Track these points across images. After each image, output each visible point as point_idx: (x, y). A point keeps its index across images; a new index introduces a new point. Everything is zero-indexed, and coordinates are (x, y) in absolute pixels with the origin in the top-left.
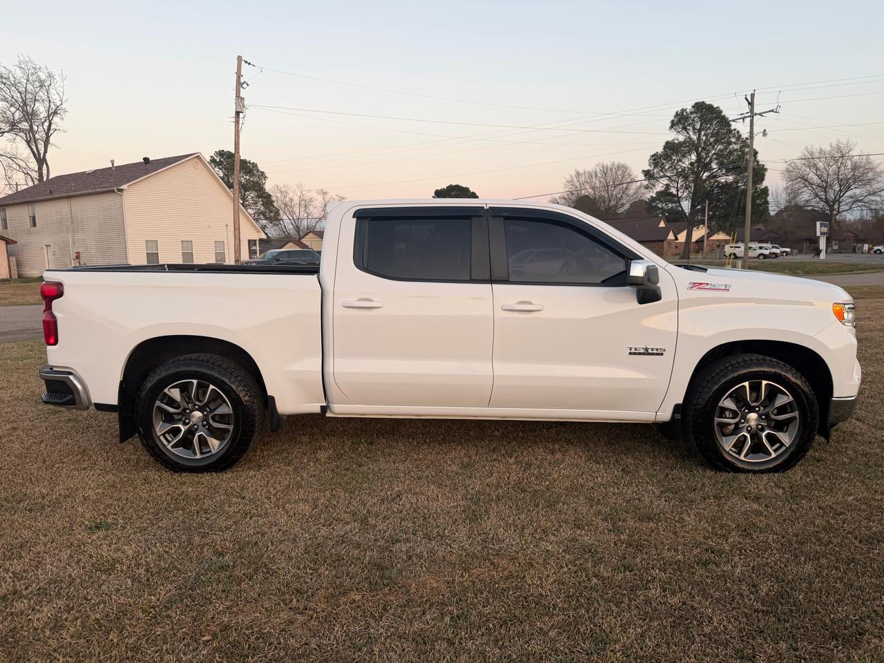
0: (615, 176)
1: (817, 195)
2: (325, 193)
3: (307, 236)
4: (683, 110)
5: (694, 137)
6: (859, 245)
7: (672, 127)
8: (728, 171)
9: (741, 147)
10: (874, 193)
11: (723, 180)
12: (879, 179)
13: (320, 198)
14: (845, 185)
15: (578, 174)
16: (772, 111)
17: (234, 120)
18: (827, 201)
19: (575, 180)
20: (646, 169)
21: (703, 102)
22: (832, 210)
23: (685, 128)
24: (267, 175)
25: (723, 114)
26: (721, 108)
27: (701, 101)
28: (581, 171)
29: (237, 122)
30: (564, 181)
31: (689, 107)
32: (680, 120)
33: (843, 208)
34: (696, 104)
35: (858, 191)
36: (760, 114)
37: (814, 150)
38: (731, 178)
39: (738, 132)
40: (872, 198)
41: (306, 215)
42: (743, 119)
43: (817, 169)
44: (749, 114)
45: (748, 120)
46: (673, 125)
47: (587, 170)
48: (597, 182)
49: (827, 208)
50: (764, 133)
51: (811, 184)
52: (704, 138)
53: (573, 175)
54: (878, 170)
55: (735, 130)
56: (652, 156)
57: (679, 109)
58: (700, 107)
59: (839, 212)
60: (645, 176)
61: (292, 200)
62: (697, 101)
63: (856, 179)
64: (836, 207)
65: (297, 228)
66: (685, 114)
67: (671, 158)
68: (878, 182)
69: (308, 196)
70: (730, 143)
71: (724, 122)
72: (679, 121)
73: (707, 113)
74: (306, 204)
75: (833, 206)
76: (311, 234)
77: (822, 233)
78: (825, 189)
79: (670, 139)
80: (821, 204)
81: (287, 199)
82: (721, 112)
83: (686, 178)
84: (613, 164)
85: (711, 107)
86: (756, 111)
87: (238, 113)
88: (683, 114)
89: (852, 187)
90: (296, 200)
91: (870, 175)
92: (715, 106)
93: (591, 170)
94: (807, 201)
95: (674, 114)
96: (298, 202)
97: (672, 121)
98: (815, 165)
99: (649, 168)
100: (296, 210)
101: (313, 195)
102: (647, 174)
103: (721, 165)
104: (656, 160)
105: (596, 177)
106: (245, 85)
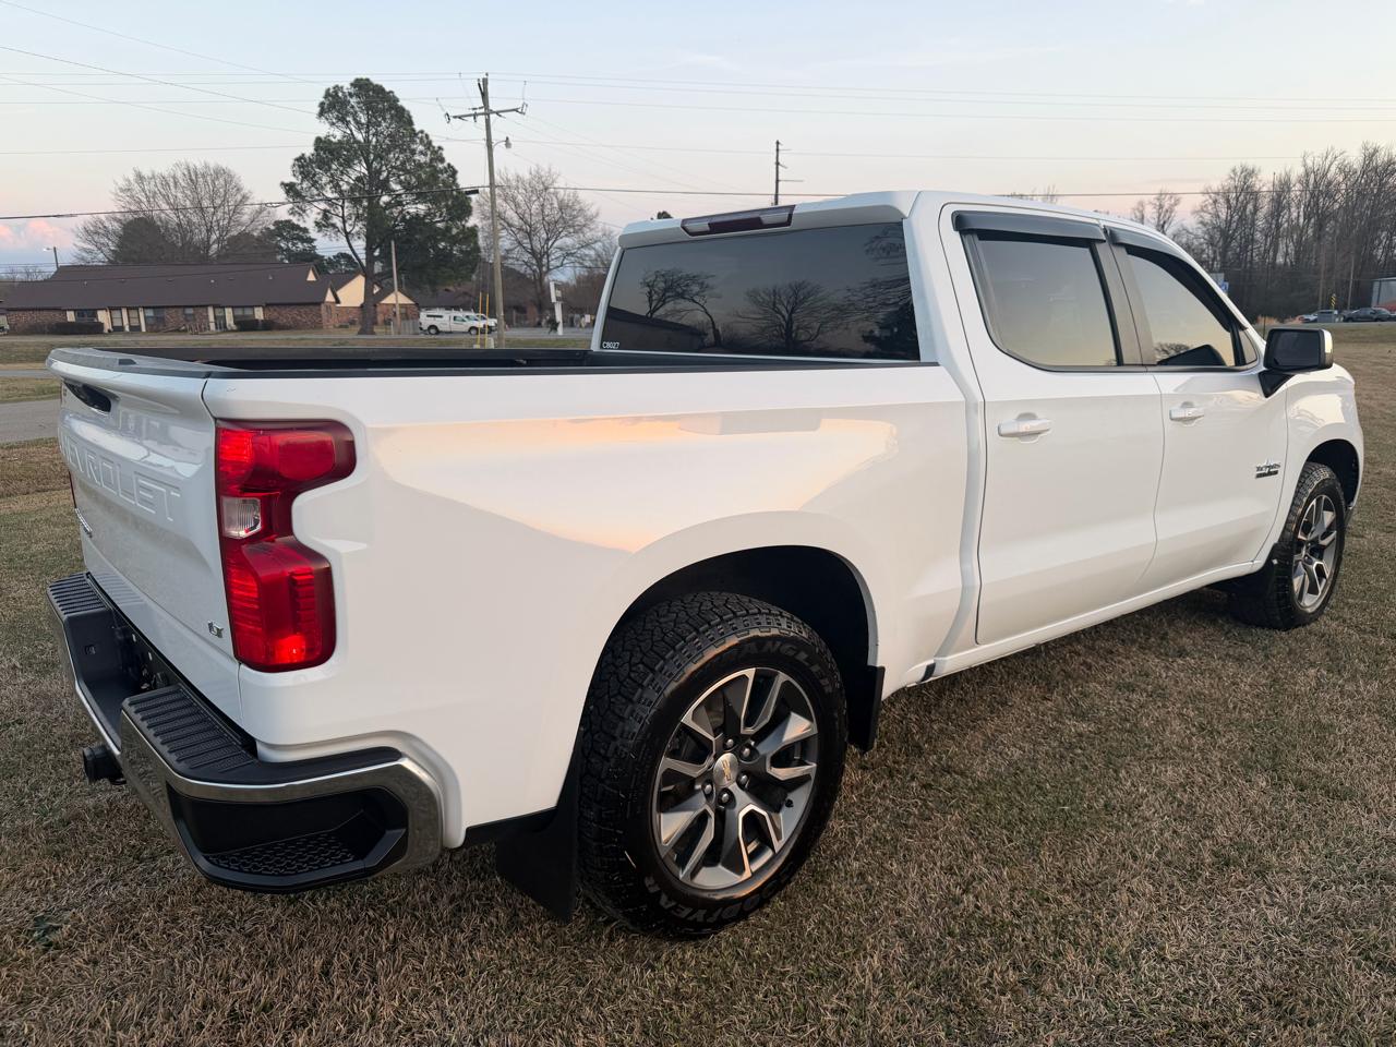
0: (214, 186)
1: (520, 244)
4: (337, 89)
5: (360, 137)
6: (577, 316)
7: (321, 114)
8: (421, 198)
9: (431, 160)
10: (587, 245)
11: (412, 209)
12: (592, 226)
14: (553, 230)
15: (140, 177)
16: (516, 110)
18: (533, 253)
19: (136, 187)
20: (287, 181)
21: (368, 80)
22: (540, 266)
23: (343, 120)
25: (399, 103)
26: (397, 94)
27: (364, 77)
28: (146, 173)
30: (113, 188)
31: (346, 84)
32: (333, 104)
33: (553, 263)
34: (357, 80)
35: (569, 241)
36: (497, 113)
38: (422, 208)
39: (427, 136)
40: (587, 252)
42: (475, 116)
43: (517, 205)
44: (483, 110)
46: (323, 111)
47: (158, 171)
48: (180, 195)
49: (534, 262)
50: (508, 143)
51: (510, 225)
52: (374, 140)
53: (132, 178)
54: (589, 213)
55: (422, 132)
56: (297, 160)
57: (331, 85)
58: (362, 86)
59: (549, 269)
60: (287, 192)
62: (359, 77)
63: (566, 225)
64: (545, 261)
66: (340, 94)
67: (330, 168)
68: (591, 230)
70: (413, 152)
71: (402, 117)
72: (332, 106)
73: (374, 99)
75: (541, 259)
77: (558, 299)
78: (529, 235)
79: (322, 135)
80: (527, 257)
82: (398, 100)
83: (356, 201)
84: (207, 166)
85: (379, 90)
86: (493, 106)
88: (337, 94)
89: (562, 234)
91: (580, 220)
92: (387, 90)
93: (166, 174)
94: (508, 251)
95: (323, 93)
97: (322, 104)
98: (514, 199)
99: (294, 180)
102: (290, 188)
103: (407, 187)
104: (302, 164)
105: (176, 187)
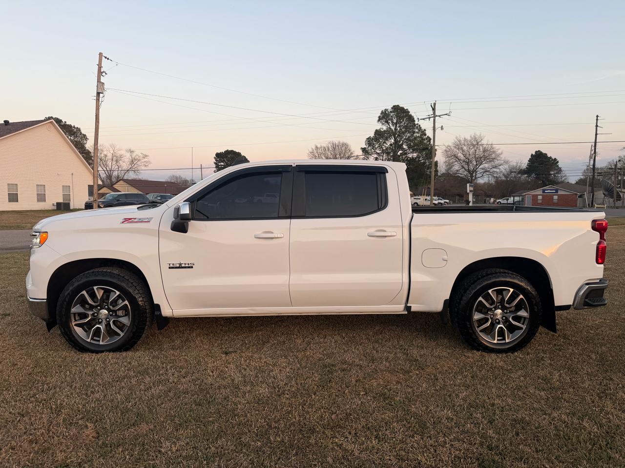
0: (341, 149)
1: (463, 167)
2: (132, 152)
3: (118, 183)
4: (386, 110)
5: (393, 128)
6: (488, 199)
7: (379, 121)
8: (414, 151)
9: (421, 135)
10: (495, 167)
11: (410, 156)
12: (498, 159)
13: (128, 155)
14: (479, 161)
15: (317, 147)
16: (446, 114)
17: (95, 98)
18: (469, 171)
19: (315, 151)
20: (363, 147)
21: (398, 106)
22: (472, 177)
23: (387, 122)
24: (88, 137)
25: (410, 114)
26: (409, 110)
27: (397, 104)
28: (319, 146)
29: (98, 100)
30: (308, 152)
31: (389, 108)
32: (384, 116)
33: (478, 175)
34: (394, 106)
35: (486, 165)
36: (439, 116)
37: (461, 139)
38: (415, 155)
39: (419, 125)
40: (495, 170)
41: (116, 167)
42: (429, 118)
43: (463, 151)
44: (433, 116)
45: (432, 119)
46: (380, 119)
47: (323, 145)
48: (329, 154)
49: (469, 175)
50: (442, 128)
51: (459, 160)
52: (399, 129)
53: (314, 148)
54: (497, 153)
55: (418, 124)
56: (367, 139)
57: (383, 109)
58: (396, 108)
59: (476, 178)
60: (363, 151)
61: (106, 156)
62: (395, 105)
63: (485, 158)
64: (474, 175)
65: (109, 177)
66: (387, 112)
67: (379, 141)
68: (498, 160)
69: (119, 153)
70: (414, 132)
71: (411, 119)
72: (383, 117)
73: (400, 113)
74: (117, 159)
75: (472, 174)
76: (121, 181)
77: (470, 191)
78: (468, 164)
79: (378, 128)
80: (466, 173)
81: (102, 155)
82: (409, 112)
83: (388, 154)
84: (339, 143)
85: (403, 109)
86: (437, 114)
87: (98, 94)
88: (386, 113)
89: (483, 163)
90: (110, 156)
91: (493, 156)
92: (405, 109)
93: (325, 146)
94: (457, 171)
95: (380, 112)
96: (110, 157)
97: (379, 117)
98: (462, 148)
99: (365, 146)
100: (109, 163)
101: (123, 152)
102: (364, 150)
103: (409, 147)
104: (370, 141)
105: (328, 151)
106: (104, 74)
